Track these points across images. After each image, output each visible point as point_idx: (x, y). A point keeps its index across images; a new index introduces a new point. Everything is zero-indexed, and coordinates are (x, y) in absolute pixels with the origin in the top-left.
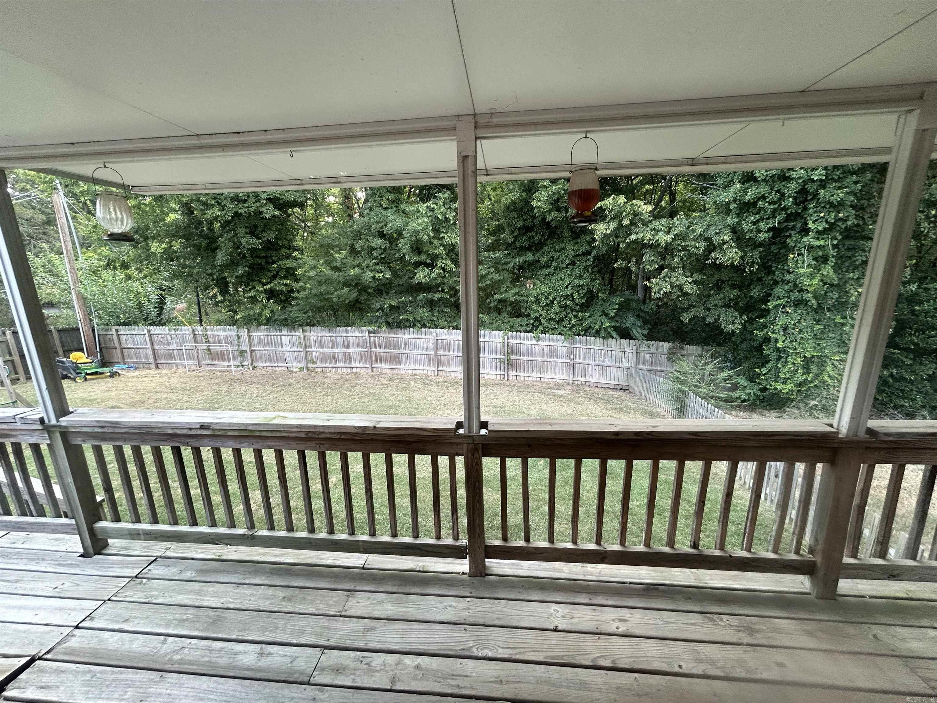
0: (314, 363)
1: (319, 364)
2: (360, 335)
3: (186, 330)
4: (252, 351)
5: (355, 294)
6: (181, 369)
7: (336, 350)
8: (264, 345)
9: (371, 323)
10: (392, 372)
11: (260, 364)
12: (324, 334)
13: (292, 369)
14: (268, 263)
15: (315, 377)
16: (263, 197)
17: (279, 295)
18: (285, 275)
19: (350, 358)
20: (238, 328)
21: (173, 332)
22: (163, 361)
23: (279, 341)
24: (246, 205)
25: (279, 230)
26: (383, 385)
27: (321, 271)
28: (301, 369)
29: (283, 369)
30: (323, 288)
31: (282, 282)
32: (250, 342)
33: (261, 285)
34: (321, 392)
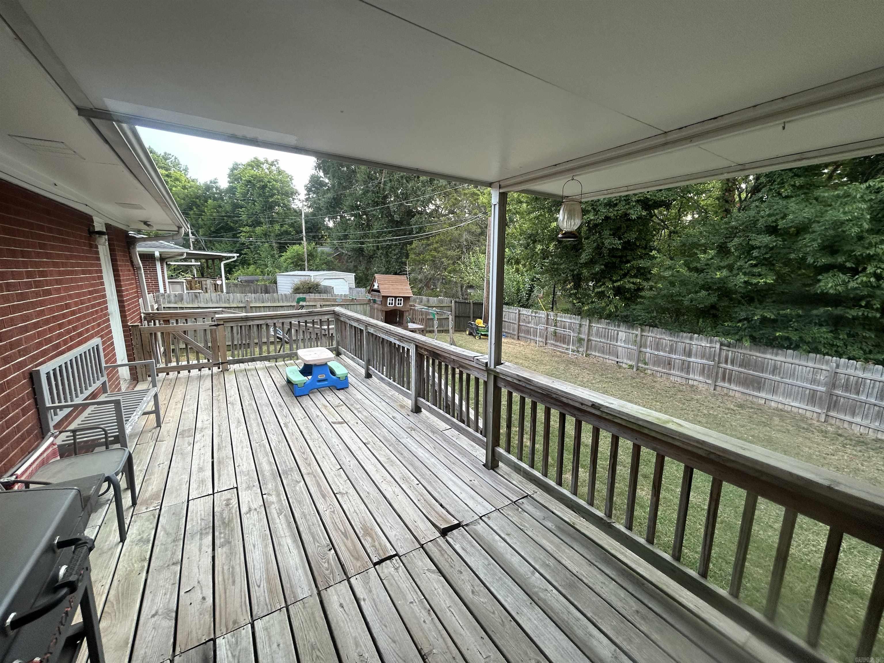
0: (645, 364)
1: (650, 367)
2: (708, 345)
3: (543, 314)
4: (589, 340)
5: (713, 299)
6: (533, 344)
7: (674, 356)
8: (601, 337)
9: (726, 334)
10: (744, 397)
11: (593, 353)
12: (663, 336)
13: (621, 364)
14: (621, 262)
15: (644, 377)
16: (634, 199)
17: (625, 292)
18: (635, 275)
19: (689, 367)
20: (582, 318)
21: (534, 314)
22: (523, 335)
23: (616, 336)
24: (616, 209)
25: (640, 231)
26: (728, 409)
27: (678, 272)
28: (631, 367)
29: (613, 362)
30: (674, 290)
31: (632, 280)
32: (589, 332)
33: (611, 282)
34: (649, 395)
